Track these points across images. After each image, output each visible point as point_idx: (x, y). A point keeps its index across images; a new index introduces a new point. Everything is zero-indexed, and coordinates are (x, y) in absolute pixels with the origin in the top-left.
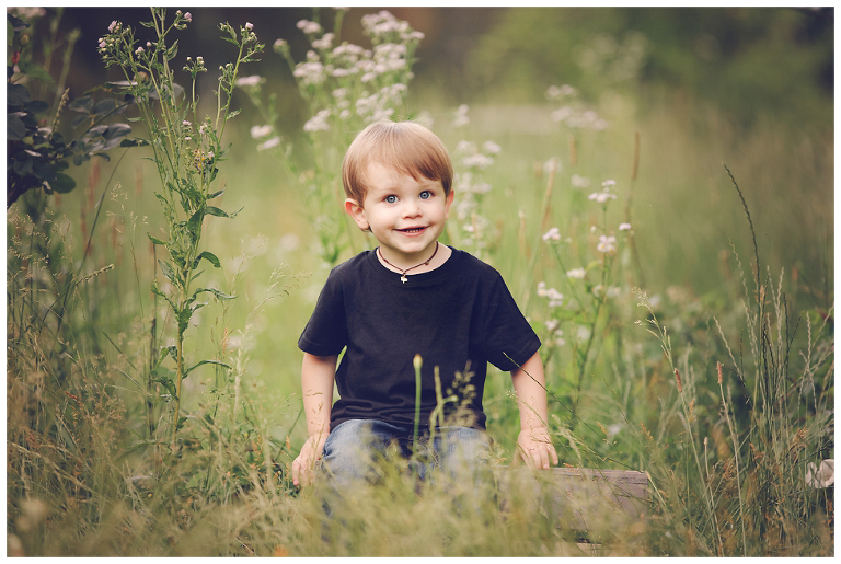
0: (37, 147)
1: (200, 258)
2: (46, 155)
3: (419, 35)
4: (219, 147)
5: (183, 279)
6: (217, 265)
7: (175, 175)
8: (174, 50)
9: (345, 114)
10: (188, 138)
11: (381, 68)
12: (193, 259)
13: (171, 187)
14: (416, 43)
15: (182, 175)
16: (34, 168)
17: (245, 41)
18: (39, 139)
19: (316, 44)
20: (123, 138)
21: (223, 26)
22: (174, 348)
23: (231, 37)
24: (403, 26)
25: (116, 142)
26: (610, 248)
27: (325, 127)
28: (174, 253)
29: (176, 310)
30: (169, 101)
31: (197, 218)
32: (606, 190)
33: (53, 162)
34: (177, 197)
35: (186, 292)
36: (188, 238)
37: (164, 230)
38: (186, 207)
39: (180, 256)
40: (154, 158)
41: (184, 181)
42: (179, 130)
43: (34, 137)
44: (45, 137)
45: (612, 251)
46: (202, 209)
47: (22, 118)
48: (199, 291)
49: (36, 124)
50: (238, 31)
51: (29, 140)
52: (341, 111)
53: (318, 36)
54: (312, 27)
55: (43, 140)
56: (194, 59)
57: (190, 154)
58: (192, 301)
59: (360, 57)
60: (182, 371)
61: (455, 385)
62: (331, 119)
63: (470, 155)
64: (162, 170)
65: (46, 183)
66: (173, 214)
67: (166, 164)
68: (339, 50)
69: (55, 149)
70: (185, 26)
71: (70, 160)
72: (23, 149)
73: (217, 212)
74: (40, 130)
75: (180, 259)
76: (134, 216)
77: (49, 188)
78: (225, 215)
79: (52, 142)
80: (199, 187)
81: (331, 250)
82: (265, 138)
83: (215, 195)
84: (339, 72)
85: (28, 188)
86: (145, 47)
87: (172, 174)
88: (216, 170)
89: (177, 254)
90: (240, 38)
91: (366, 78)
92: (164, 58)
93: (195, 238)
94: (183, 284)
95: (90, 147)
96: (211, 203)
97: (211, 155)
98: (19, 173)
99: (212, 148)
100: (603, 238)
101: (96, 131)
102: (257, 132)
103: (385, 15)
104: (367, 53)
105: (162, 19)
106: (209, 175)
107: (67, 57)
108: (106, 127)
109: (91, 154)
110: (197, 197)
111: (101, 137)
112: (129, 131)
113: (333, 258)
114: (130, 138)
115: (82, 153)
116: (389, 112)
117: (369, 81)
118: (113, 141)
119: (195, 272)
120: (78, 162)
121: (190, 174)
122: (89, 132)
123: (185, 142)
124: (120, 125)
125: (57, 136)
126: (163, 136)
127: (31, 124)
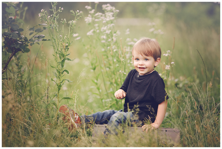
0: (20, 41)
1: (64, 71)
2: (23, 43)
3: (118, 11)
4: (69, 43)
5: (59, 77)
6: (68, 73)
7: (58, 50)
8: (58, 17)
9: (98, 31)
10: (61, 40)
11: (108, 19)
12: (62, 71)
13: (56, 53)
14: (117, 13)
15: (60, 50)
16: (20, 46)
17: (77, 15)
18: (21, 38)
19: (90, 12)
20: (43, 39)
21: (71, 11)
22: (57, 95)
23: (73, 14)
24: (114, 8)
25: (41, 39)
26: (169, 68)
27: (92, 34)
28: (57, 70)
29: (57, 85)
30: (56, 30)
31: (63, 61)
32: (168, 53)
33: (24, 45)
34: (58, 55)
35: (60, 80)
36: (61, 66)
37: (55, 64)
38: (61, 58)
39: (58, 71)
40: (52, 45)
41: (60, 51)
42: (59, 38)
43: (20, 38)
44: (23, 38)
45: (169, 69)
46: (65, 59)
47: (17, 33)
48: (64, 80)
49: (20, 34)
50: (75, 12)
51: (18, 39)
52: (97, 30)
53: (91, 10)
54: (89, 8)
55: (22, 39)
56: (63, 19)
57: (62, 44)
58: (62, 82)
59: (102, 16)
60: (59, 101)
61: (134, 108)
62: (94, 32)
63: (130, 42)
64: (54, 49)
65: (22, 50)
66: (57, 60)
67: (56, 47)
68: (97, 14)
69: (25, 41)
70: (61, 11)
71: (29, 44)
72: (17, 41)
73: (69, 59)
74: (21, 36)
75: (59, 72)
76: (47, 60)
77: (23, 51)
78: (71, 60)
79: (24, 40)
80: (64, 53)
82: (77, 37)
83: (68, 55)
84: (96, 20)
85: (18, 51)
86: (51, 16)
88: (68, 48)
89: (58, 70)
90: (75, 14)
91: (104, 22)
92: (55, 19)
93: (63, 66)
95: (34, 41)
96: (67, 57)
97: (67, 44)
98: (16, 47)
99: (67, 43)
100: (167, 66)
101: (36, 37)
102: (75, 35)
103: (108, 5)
104: (103, 15)
105: (55, 8)
106: (66, 50)
107: (24, 14)
108: (38, 35)
109: (34, 43)
110: (63, 56)
111: (37, 38)
112: (44, 37)
113: (94, 69)
114: (45, 38)
115: (32, 42)
116: (110, 31)
117: (105, 23)
118: (40, 39)
119: (62, 75)
120: (31, 45)
121: (61, 49)
122: (34, 36)
123: (60, 41)
124: (42, 35)
125: (26, 38)
126: (55, 39)
127: (19, 35)
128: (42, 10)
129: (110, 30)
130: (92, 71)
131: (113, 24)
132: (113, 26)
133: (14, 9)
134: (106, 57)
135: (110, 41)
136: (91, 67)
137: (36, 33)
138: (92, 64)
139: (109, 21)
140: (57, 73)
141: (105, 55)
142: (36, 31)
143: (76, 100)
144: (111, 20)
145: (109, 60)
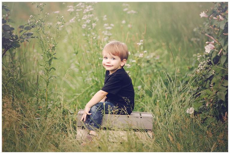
1: (51, 69)
2: (14, 41)
6: (55, 70)
9: (79, 20)
10: (48, 41)
13: (45, 53)
16: (11, 44)
20: (31, 36)
21: (57, 17)
22: (45, 89)
26: (142, 56)
27: (74, 22)
28: (45, 68)
29: (46, 81)
31: (50, 60)
32: (141, 42)
34: (46, 55)
35: (48, 77)
36: (48, 64)
37: (43, 63)
38: (48, 57)
39: (47, 69)
40: (41, 46)
41: (47, 51)
42: (46, 39)
43: (11, 36)
44: (14, 36)
46: (52, 58)
47: (9, 33)
48: (51, 77)
57: (49, 45)
60: (47, 95)
64: (42, 50)
65: (13, 47)
66: (45, 59)
67: (44, 48)
69: (16, 39)
70: (47, 16)
71: (19, 41)
72: (9, 40)
73: (55, 58)
77: (15, 48)
78: (57, 59)
80: (51, 53)
81: (76, 51)
83: (55, 54)
84: (78, 10)
85: (10, 48)
86: (38, 21)
87: (45, 50)
88: (55, 49)
93: (50, 64)
94: (47, 75)
95: (24, 38)
96: (54, 56)
97: (54, 45)
98: (8, 45)
100: (140, 54)
101: (25, 34)
106: (53, 50)
108: (27, 33)
109: (24, 40)
110: (50, 55)
111: (26, 36)
112: (33, 34)
113: (77, 53)
114: (33, 36)
115: (22, 40)
116: (90, 21)
117: (85, 13)
118: (29, 37)
119: (50, 72)
120: (21, 42)
121: (49, 50)
122: (23, 34)
123: (47, 43)
124: (31, 32)
125: (17, 36)
126: (43, 42)
127: (11, 33)
128: (31, 16)
129: (90, 19)
130: (75, 55)
131: (92, 15)
132: (92, 16)
133: (6, 11)
134: (86, 41)
135: (90, 30)
136: (74, 51)
137: (25, 31)
138: (75, 49)
139: (89, 12)
140: (45, 70)
141: (86, 40)
142: (25, 29)
143: (63, 98)
144: (90, 11)
145: (89, 44)
